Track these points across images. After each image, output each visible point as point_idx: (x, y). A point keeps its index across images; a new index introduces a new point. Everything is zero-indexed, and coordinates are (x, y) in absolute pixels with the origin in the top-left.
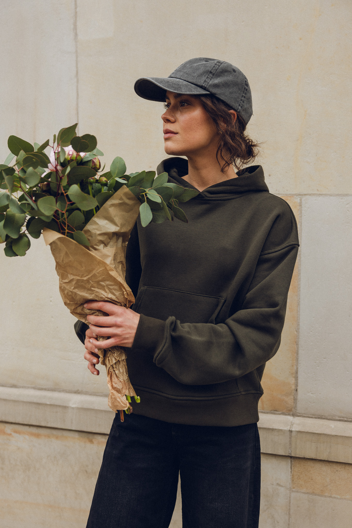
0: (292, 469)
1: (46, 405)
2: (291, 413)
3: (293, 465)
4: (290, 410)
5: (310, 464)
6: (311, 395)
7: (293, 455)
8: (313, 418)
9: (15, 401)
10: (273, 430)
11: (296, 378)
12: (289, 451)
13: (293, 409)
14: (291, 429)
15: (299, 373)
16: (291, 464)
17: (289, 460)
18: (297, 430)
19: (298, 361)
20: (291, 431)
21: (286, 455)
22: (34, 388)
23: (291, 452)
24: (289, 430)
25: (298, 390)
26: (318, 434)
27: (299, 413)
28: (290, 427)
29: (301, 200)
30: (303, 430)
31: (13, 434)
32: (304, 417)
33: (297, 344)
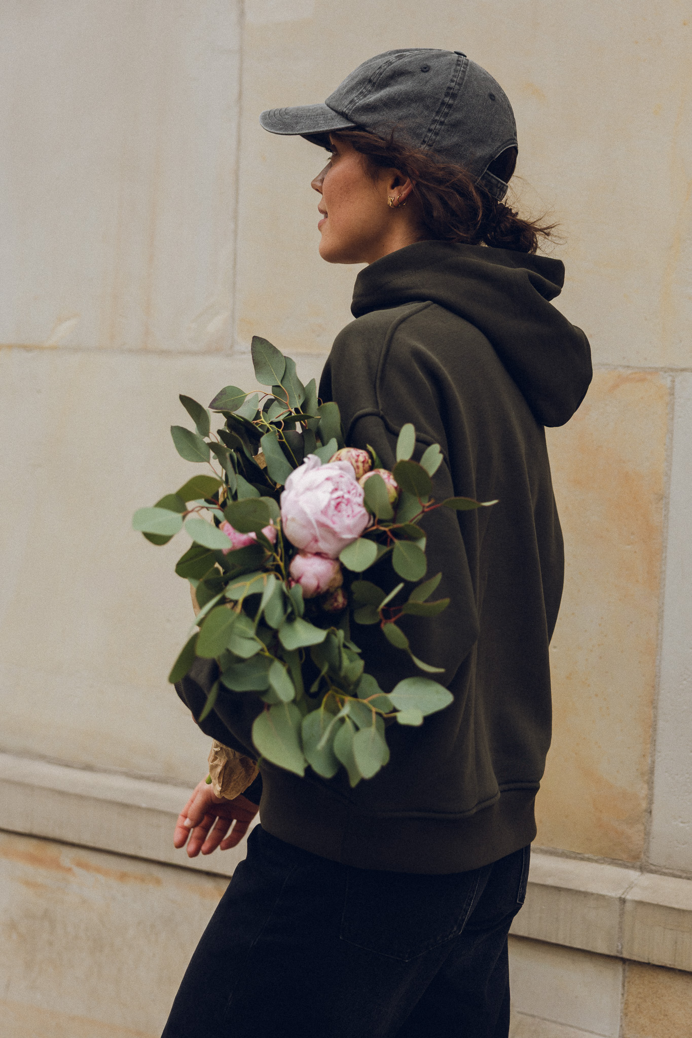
0: (626, 988)
1: (139, 808)
2: (639, 863)
3: (627, 980)
4: (636, 857)
5: (664, 979)
6: (681, 825)
7: (625, 955)
8: (683, 878)
9: (81, 797)
10: (586, 894)
11: (650, 784)
12: (618, 947)
13: (642, 856)
14: (623, 896)
15: (656, 773)
16: (624, 977)
17: (620, 968)
18: (637, 898)
19: (654, 745)
20: (623, 901)
21: (612, 954)
22: (128, 775)
23: (622, 948)
24: (620, 899)
25: (653, 813)
26: (679, 910)
27: (654, 865)
28: (625, 892)
29: (673, 381)
30: (648, 901)
31: (76, 869)
32: (665, 874)
33: (655, 708)
